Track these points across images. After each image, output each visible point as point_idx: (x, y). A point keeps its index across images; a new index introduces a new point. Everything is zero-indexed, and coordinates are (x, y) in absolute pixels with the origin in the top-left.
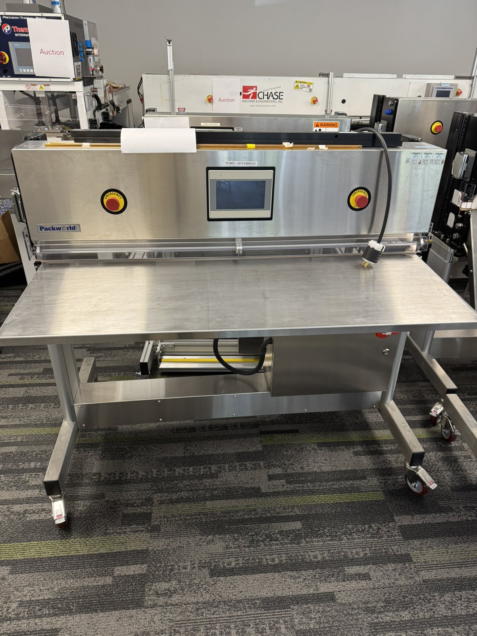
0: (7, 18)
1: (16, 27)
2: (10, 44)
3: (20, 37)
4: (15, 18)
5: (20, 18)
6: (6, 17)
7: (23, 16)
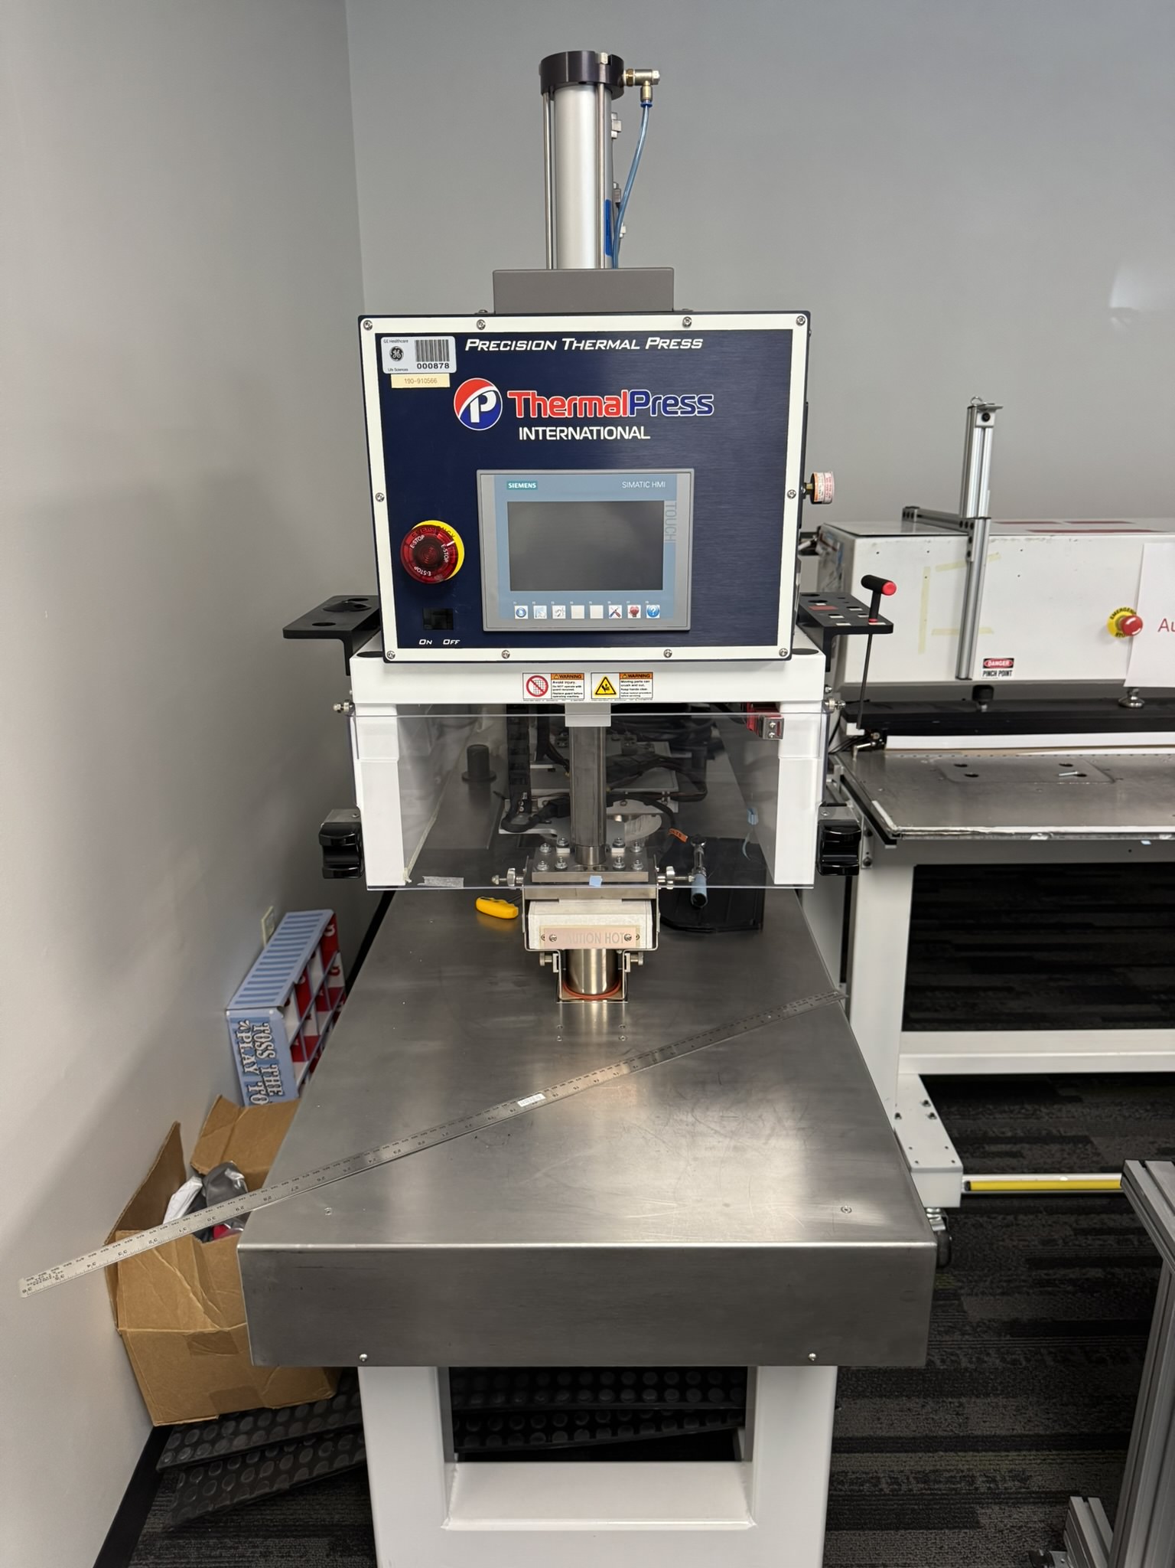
0: (492, 346)
1: (531, 394)
2: (488, 482)
3: (541, 444)
4: (532, 346)
5: (561, 344)
6: (480, 345)
7: (581, 336)
